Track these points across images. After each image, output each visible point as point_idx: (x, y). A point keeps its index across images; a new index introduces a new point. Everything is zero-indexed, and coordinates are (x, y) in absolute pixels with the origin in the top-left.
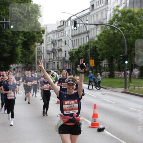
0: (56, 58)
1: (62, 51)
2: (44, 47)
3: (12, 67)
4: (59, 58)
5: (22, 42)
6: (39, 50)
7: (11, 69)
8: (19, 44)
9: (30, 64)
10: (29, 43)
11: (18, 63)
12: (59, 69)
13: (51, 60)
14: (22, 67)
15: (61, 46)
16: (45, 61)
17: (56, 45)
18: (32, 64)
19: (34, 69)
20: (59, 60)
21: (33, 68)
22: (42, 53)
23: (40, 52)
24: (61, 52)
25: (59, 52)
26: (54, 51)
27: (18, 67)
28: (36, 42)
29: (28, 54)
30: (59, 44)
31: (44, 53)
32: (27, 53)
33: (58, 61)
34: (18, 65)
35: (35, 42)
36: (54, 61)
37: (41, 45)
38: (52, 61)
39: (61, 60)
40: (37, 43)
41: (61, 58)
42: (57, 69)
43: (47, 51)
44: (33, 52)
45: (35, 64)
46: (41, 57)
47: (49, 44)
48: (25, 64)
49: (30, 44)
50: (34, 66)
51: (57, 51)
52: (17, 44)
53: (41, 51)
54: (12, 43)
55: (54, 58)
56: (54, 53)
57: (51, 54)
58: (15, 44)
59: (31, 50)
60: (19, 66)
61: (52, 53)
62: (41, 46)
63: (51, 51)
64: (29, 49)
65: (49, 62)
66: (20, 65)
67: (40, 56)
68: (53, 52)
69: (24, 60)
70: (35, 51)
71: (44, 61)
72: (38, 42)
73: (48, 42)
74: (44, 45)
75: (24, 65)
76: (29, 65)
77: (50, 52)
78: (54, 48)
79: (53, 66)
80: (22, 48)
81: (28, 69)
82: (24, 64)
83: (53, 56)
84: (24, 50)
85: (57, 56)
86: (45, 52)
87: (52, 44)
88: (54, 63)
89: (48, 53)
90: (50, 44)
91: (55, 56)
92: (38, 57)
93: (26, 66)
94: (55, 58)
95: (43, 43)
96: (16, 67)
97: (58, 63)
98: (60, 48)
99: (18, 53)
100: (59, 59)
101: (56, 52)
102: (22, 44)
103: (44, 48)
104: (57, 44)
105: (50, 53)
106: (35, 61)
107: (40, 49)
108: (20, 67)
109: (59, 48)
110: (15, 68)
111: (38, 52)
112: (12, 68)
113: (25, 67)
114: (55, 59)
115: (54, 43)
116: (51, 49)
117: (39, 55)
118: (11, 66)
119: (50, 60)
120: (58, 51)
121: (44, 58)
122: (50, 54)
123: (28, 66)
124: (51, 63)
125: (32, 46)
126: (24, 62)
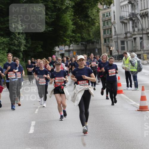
0: (139, 30)
1: (148, 17)
2: (114, 12)
3: (58, 52)
4: (143, 30)
5: (73, 4)
6: (107, 18)
7: (56, 54)
8: (67, 8)
9: (91, 44)
10: (87, 5)
11: (68, 42)
12: (144, 51)
13: (129, 35)
14: (78, 50)
15: (146, 8)
16: (118, 36)
17: (136, 7)
18: (95, 44)
19: (99, 51)
20: (143, 34)
21: (97, 51)
22: (111, 23)
23: (107, 21)
24: (146, 18)
25: (144, 18)
26: (133, 18)
27: (69, 51)
28: (99, 4)
29: (85, 25)
30: (141, 4)
31: (115, 23)
32: (83, 23)
33: (141, 36)
34: (69, 47)
35: (97, 3)
36: (134, 37)
37: (108, 8)
38: (131, 37)
39: (147, 34)
40: (101, 4)
41: (148, 29)
42: (140, 51)
43: (121, 18)
44: (95, 21)
45: (101, 43)
46: (111, 31)
47: (123, 6)
48: (82, 44)
49: (88, 8)
50: (98, 46)
51: (139, 17)
52: (64, 7)
53: (110, 20)
54: (55, 7)
55: (134, 31)
56: (133, 21)
57: (129, 23)
58: (59, 9)
59: (91, 18)
60: (71, 48)
61: (131, 22)
62: (108, 10)
63: (128, 18)
64: (87, 16)
65: (126, 37)
66: (73, 47)
67: (108, 29)
68: (131, 19)
69: (79, 37)
70: (99, 19)
71: (116, 36)
72: (103, 3)
73: (122, 2)
74: (115, 7)
75: (80, 47)
76: (90, 46)
77: (126, 19)
78: (133, 12)
79: (134, 46)
80: (73, 16)
81: (87, 52)
82: (80, 44)
83: (133, 27)
84: (78, 18)
85: (140, 27)
86: (117, 20)
87: (130, 5)
88: (135, 39)
89: (123, 23)
90: (125, 5)
91: (136, 26)
92: (104, 30)
93: (83, 48)
94: (136, 29)
95: (112, 5)
96: (66, 51)
97: (141, 38)
98: (145, 11)
99: (67, 24)
100: (145, 32)
101: (138, 19)
102: (73, 7)
103: (116, 14)
104: (138, 4)
105: (126, 21)
106: (100, 38)
107: (107, 16)
108: (73, 50)
109: (142, 12)
110: (63, 52)
111: (104, 21)
112: (59, 54)
114: (136, 33)
115: (133, 2)
116: (128, 15)
117: (107, 27)
118: (57, 49)
119: (126, 34)
120: (141, 16)
121: (115, 31)
122: (126, 23)
123: (88, 48)
124: (129, 40)
125: (92, 10)
126: (80, 40)
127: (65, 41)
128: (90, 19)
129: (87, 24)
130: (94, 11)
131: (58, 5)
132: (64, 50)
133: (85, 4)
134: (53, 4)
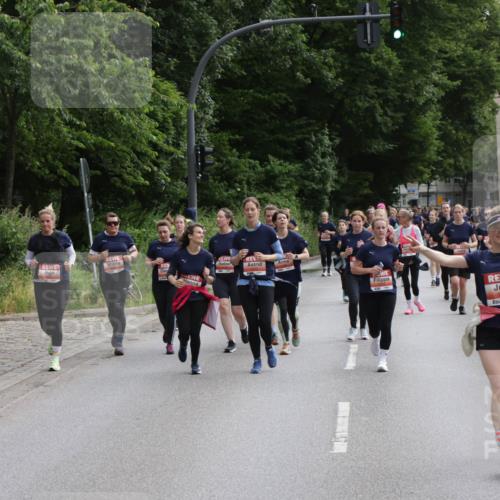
3: (404, 196)
5: (443, 94)
7: (401, 200)
8: (429, 102)
10: (469, 95)
11: (426, 176)
14: (446, 193)
27: (427, 195)
28: (497, 95)
29: (465, 139)
32: (461, 135)
34: (429, 186)
35: (493, 93)
44: (487, 131)
48: (456, 181)
49: (472, 102)
52: (421, 101)
54: (402, 98)
58: (412, 104)
59: (480, 124)
60: (432, 190)
64: (471, 121)
66: (437, 186)
69: (450, 164)
70: (495, 127)
75: (452, 187)
80: (441, 120)
82: (452, 181)
84: (452, 124)
93: (458, 189)
96: (422, 195)
99: (427, 136)
102: (441, 101)
108: (436, 193)
110: (416, 197)
112: (407, 200)
113: (457, 195)
118: (402, 189)
125: (481, 107)
126: (452, 171)
127: (421, 173)
128: (477, 127)
129: (469, 137)
130: (487, 110)
131: (409, 96)
132: (417, 192)
133: (467, 95)
134: (398, 94)
